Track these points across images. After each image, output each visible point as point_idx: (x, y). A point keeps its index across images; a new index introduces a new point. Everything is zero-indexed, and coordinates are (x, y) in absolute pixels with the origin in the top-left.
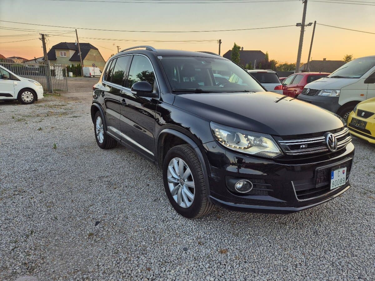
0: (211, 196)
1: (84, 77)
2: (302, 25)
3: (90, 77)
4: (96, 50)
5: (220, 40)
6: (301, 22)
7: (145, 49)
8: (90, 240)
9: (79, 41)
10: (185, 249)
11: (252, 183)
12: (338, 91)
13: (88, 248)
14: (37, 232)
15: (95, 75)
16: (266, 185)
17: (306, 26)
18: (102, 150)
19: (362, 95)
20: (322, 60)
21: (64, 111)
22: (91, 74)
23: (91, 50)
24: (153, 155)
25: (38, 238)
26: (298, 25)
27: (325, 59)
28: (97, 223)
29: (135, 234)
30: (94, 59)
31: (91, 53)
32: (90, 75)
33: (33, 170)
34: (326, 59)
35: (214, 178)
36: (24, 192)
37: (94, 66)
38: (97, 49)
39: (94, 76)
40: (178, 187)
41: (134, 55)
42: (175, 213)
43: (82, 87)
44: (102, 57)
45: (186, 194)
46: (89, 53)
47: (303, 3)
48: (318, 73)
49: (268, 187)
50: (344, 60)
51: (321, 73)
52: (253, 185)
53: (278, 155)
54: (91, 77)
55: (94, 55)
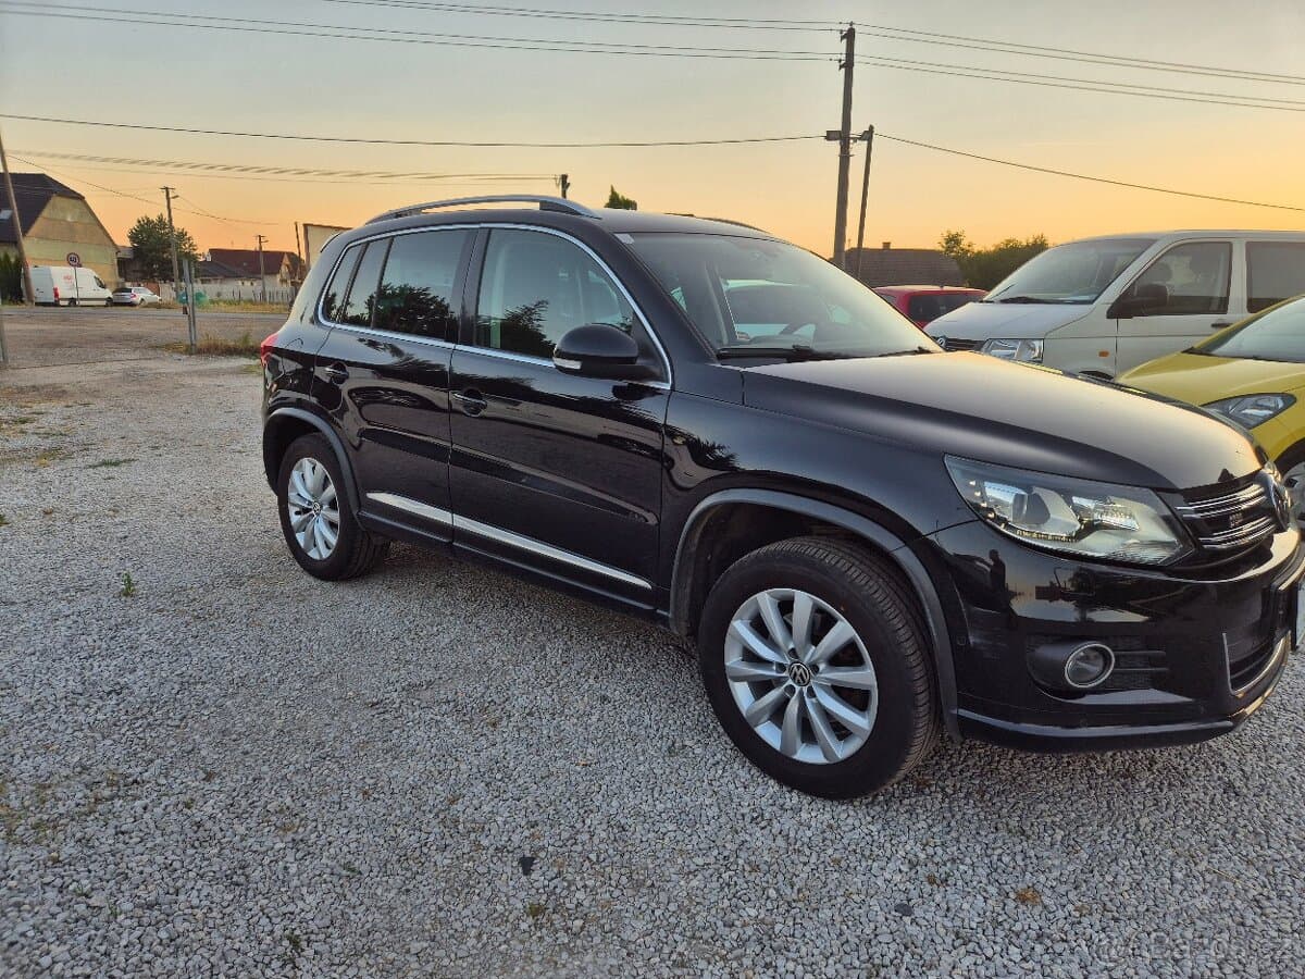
0: (962, 712)
1: (37, 304)
2: (842, 137)
3: (56, 304)
4: (74, 201)
5: (564, 178)
6: (839, 127)
7: (536, 206)
8: (544, 930)
9: (8, 164)
10: (905, 910)
11: (1113, 651)
12: (1037, 344)
13: (564, 966)
14: (313, 937)
15: (81, 296)
16: (1145, 656)
17: (855, 140)
18: (327, 585)
19: (1103, 354)
20: (881, 247)
21: (48, 443)
22: (59, 291)
23: (56, 201)
24: (650, 587)
25: (337, 960)
26: (830, 136)
27: (887, 245)
28: (527, 865)
29: (695, 883)
30: (69, 233)
31: (55, 210)
32: (56, 295)
33: (108, 689)
34: (889, 244)
35: (982, 648)
36: (135, 781)
37: (74, 261)
38: (80, 198)
39: (72, 301)
40: (783, 695)
41: (491, 229)
42: (773, 786)
43: (58, 345)
44: (102, 227)
45: (827, 715)
46: (46, 213)
47: (841, 67)
48: (936, 288)
49: (1151, 661)
50: (940, 248)
51: (946, 288)
52: (1116, 657)
53: (1177, 555)
54: (62, 303)
55: (69, 219)
